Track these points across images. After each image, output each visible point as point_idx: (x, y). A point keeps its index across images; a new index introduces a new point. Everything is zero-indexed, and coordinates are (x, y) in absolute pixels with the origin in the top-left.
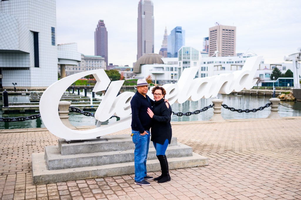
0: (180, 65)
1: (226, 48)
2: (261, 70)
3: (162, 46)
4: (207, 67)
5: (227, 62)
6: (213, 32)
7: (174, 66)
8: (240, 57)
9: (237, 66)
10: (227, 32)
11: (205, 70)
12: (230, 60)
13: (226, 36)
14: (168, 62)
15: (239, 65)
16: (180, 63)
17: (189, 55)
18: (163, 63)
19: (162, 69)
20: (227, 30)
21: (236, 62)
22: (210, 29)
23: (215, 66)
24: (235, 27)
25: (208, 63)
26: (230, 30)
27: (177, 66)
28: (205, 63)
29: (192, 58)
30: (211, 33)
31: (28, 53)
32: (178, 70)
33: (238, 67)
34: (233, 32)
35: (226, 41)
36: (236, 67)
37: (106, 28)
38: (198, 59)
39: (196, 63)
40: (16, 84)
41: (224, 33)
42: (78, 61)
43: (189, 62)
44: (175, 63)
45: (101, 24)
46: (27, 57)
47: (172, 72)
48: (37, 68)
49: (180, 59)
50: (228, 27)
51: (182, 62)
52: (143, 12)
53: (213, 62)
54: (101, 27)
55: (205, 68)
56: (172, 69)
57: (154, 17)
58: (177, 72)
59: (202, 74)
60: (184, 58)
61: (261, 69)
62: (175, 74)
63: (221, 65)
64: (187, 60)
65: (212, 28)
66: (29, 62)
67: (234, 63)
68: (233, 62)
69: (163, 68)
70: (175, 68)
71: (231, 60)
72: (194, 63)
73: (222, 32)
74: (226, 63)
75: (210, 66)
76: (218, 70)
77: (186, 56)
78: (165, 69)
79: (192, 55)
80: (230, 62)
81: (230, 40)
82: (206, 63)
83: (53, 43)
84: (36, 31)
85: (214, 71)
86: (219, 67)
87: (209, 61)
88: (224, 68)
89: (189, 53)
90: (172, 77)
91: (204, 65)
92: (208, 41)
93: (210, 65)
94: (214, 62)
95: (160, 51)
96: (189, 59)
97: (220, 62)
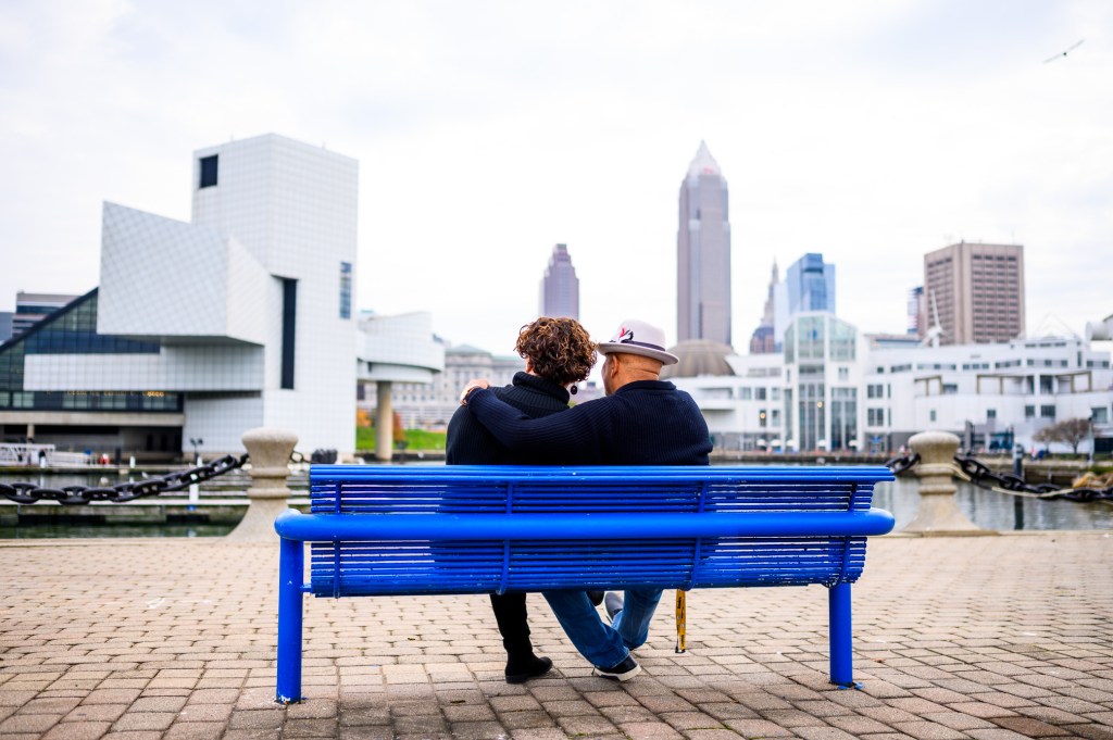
0: (788, 379)
1: (989, 319)
2: (1097, 391)
3: (762, 320)
4: (889, 386)
5: (966, 367)
6: (937, 265)
7: (768, 383)
8: (1012, 347)
9: (1001, 378)
10: (988, 266)
11: (880, 394)
12: (973, 357)
13: (987, 277)
14: (752, 370)
15: (1009, 377)
16: (789, 372)
17: (822, 342)
18: (732, 373)
19: (725, 394)
20: (989, 258)
21: (997, 365)
22: (926, 256)
23: (916, 380)
24: (1020, 248)
25: (893, 370)
26: (1000, 258)
27: (781, 382)
28: (880, 370)
29: (832, 354)
30: (931, 270)
31: (260, 346)
32: (782, 396)
33: (1008, 383)
34: (1012, 263)
35: (989, 296)
36: (996, 382)
37: (573, 269)
38: (853, 355)
39: (846, 370)
40: (201, 442)
41: (979, 269)
42: (434, 371)
43: (822, 368)
44: (775, 373)
45: (561, 255)
46: (257, 357)
47: (761, 404)
48: (287, 392)
49: (790, 358)
50: (995, 246)
51: (795, 368)
52: (693, 211)
53: (909, 367)
54: (562, 265)
55: (880, 388)
56: (762, 394)
57: (729, 226)
58: (780, 405)
59: (871, 411)
60: (802, 354)
61: (1095, 386)
62: (775, 413)
63: (939, 378)
64: (812, 361)
65: (934, 253)
66: (262, 372)
67: (992, 370)
68: (986, 366)
69: (730, 391)
70: (775, 389)
71: (978, 356)
72: (840, 370)
73: (972, 265)
74: (959, 368)
75: (901, 382)
76: (928, 394)
77: (811, 348)
78: (736, 392)
79: (832, 342)
80: (976, 366)
81: (1002, 293)
82: (887, 369)
83: (345, 313)
84: (289, 274)
85: (916, 396)
86: (935, 385)
87: (897, 362)
88: (953, 388)
89: (819, 337)
90: (763, 422)
91: (877, 379)
92: (923, 299)
93: (899, 376)
94: (914, 367)
95: (754, 335)
96: (821, 355)
97: (937, 367)
